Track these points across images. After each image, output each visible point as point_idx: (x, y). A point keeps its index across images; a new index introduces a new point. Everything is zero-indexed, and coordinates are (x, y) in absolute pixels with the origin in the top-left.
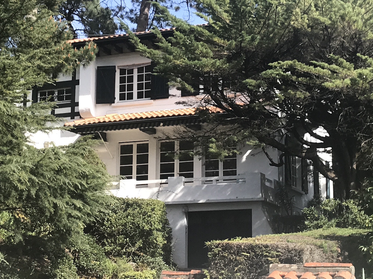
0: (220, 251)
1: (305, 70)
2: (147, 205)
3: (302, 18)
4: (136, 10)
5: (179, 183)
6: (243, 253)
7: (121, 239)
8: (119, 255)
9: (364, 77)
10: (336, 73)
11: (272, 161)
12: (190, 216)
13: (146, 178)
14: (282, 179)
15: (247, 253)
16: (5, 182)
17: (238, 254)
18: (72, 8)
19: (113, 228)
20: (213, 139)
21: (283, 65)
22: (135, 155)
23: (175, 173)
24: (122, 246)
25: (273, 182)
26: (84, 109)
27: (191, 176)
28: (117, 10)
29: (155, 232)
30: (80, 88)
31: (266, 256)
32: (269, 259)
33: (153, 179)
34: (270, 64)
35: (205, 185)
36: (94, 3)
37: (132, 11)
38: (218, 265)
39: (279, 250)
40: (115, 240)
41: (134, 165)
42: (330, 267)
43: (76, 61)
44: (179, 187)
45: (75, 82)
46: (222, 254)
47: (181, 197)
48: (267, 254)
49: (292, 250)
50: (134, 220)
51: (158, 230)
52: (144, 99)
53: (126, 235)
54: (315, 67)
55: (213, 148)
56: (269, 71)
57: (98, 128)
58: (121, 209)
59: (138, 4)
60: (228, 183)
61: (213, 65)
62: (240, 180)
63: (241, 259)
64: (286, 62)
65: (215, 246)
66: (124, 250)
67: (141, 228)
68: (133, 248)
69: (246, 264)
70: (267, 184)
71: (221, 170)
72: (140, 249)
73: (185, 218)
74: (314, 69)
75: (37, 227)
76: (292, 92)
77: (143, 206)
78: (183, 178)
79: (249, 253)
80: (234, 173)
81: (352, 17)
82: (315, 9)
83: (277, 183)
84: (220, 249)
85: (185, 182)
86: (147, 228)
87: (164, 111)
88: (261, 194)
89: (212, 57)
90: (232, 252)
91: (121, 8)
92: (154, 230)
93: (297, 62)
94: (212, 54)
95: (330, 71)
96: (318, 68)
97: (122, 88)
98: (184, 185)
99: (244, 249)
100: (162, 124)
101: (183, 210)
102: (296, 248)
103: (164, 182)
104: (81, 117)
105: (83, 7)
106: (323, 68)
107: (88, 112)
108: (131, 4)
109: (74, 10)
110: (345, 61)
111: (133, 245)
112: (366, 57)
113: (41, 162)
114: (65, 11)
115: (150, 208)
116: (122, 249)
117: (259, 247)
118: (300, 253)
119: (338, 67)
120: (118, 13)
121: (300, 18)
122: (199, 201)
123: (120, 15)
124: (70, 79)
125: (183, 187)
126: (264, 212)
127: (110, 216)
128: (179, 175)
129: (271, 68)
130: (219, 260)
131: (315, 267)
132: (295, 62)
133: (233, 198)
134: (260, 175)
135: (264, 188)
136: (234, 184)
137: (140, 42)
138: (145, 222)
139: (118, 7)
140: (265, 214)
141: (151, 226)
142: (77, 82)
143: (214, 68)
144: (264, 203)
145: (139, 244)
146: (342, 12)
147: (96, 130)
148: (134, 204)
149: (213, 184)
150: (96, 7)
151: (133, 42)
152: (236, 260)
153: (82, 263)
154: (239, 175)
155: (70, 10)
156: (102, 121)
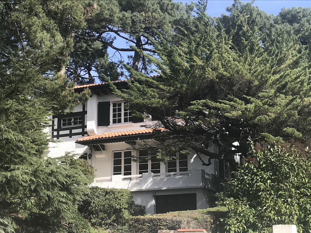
0: (133, 223)
1: (214, 105)
2: (119, 193)
3: (212, 73)
4: (130, 63)
5: (149, 177)
6: (146, 224)
7: (101, 215)
8: (100, 225)
9: (249, 110)
10: (234, 107)
11: (203, 162)
12: (157, 198)
13: (130, 174)
14: (217, 173)
15: (149, 224)
16: (14, 182)
17: (143, 224)
18: (90, 63)
19: (97, 208)
20: (159, 150)
21: (200, 103)
22: (123, 159)
23: (149, 170)
24: (102, 219)
25: (211, 175)
26: (90, 130)
27: (159, 172)
28: (119, 63)
29: (123, 210)
30: (88, 116)
31: (160, 225)
32: (161, 227)
33: (135, 175)
34: (192, 102)
35: (167, 178)
36: (104, 59)
37: (128, 64)
38: (132, 231)
39: (168, 221)
40: (98, 215)
41: (123, 165)
42: (192, 232)
43: (77, 101)
44: (150, 180)
45: (84, 112)
46: (134, 225)
47: (151, 186)
48: (160, 224)
49: (174, 221)
50: (110, 202)
51: (125, 209)
52: (128, 122)
53: (105, 212)
54: (220, 103)
55: (159, 156)
56: (192, 107)
57: (99, 142)
58: (102, 195)
59: (132, 59)
60: (182, 176)
61: (159, 102)
62: (190, 174)
63: (145, 227)
64: (201, 101)
65: (130, 220)
66: (104, 222)
67: (114, 207)
68: (109, 220)
69: (148, 231)
70: (207, 177)
71: (178, 168)
72: (114, 221)
73: (154, 200)
74: (219, 105)
75: (47, 208)
76: (208, 119)
77: (116, 193)
78: (152, 173)
79: (150, 224)
80: (186, 170)
81: (243, 71)
82: (221, 67)
83: (214, 176)
84: (133, 222)
85: (154, 176)
86: (118, 207)
87: (141, 130)
88: (202, 184)
89: (158, 98)
90: (140, 223)
91: (121, 62)
92: (122, 208)
93: (209, 101)
94: (158, 96)
95: (230, 106)
96: (222, 104)
97: (114, 116)
98: (153, 178)
99: (147, 221)
100: (139, 139)
101: (153, 195)
102: (177, 220)
103: (140, 176)
104: (88, 135)
105: (97, 61)
106: (226, 104)
107: (93, 131)
108: (128, 59)
109: (92, 64)
110: (238, 99)
111: (110, 219)
112: (250, 97)
113: (38, 169)
114: (86, 64)
115: (120, 195)
116: (102, 221)
117: (155, 220)
118: (179, 223)
119: (234, 103)
120: (119, 65)
121: (211, 73)
122: (162, 188)
123: (120, 66)
124: (81, 110)
125: (152, 179)
126: (204, 195)
127: (95, 200)
128: (151, 171)
129: (192, 104)
130: (132, 228)
131: (184, 232)
132: (207, 101)
133: (184, 186)
134: (201, 171)
135: (204, 179)
136: (186, 177)
137: (117, 88)
138: (116, 204)
139: (119, 61)
140: (205, 196)
141: (121, 206)
142: (86, 113)
143: (159, 105)
144: (204, 189)
145: (113, 217)
146: (236, 68)
147: (97, 143)
148: (110, 192)
149: (171, 177)
150: (105, 62)
151: (112, 88)
152: (142, 228)
153: (74, 230)
154: (189, 171)
155: (89, 64)
156: (101, 137)
